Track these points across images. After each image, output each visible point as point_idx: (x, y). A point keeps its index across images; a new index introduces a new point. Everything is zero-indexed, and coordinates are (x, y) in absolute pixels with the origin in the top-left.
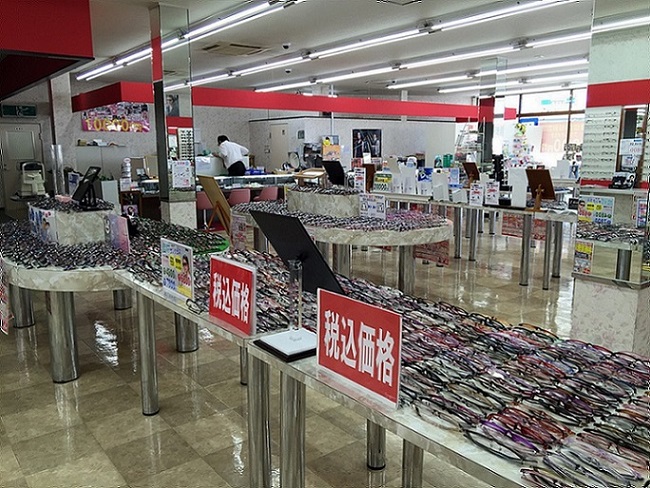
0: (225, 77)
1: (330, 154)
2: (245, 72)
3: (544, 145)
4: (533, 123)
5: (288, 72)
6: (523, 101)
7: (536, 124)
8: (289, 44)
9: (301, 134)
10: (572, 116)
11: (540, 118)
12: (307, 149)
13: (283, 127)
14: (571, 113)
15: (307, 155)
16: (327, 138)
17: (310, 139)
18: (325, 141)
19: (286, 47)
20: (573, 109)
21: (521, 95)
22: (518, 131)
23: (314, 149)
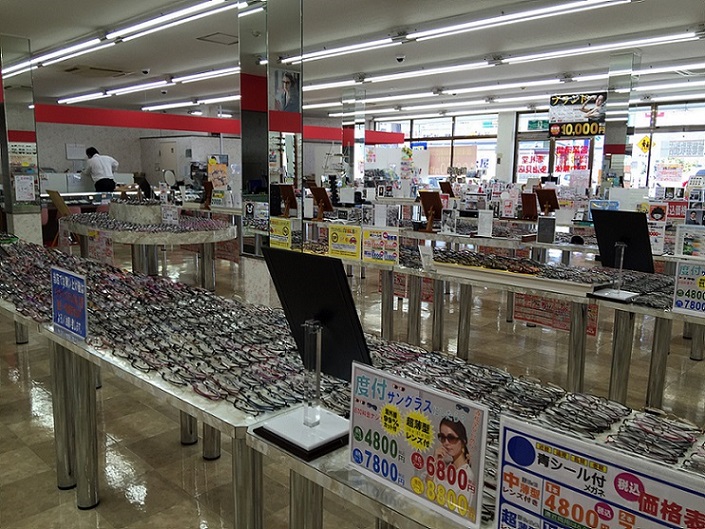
0: (100, 95)
1: (216, 172)
2: (119, 92)
3: (433, 168)
4: (423, 147)
5: (164, 93)
6: (414, 126)
7: (425, 148)
8: (148, 70)
9: (189, 153)
10: (455, 141)
11: (429, 142)
12: (194, 167)
13: (172, 146)
14: (453, 138)
15: (194, 174)
16: (213, 158)
17: (197, 158)
18: (211, 161)
19: (146, 72)
20: (456, 135)
21: (412, 120)
22: (405, 154)
23: (201, 168)
